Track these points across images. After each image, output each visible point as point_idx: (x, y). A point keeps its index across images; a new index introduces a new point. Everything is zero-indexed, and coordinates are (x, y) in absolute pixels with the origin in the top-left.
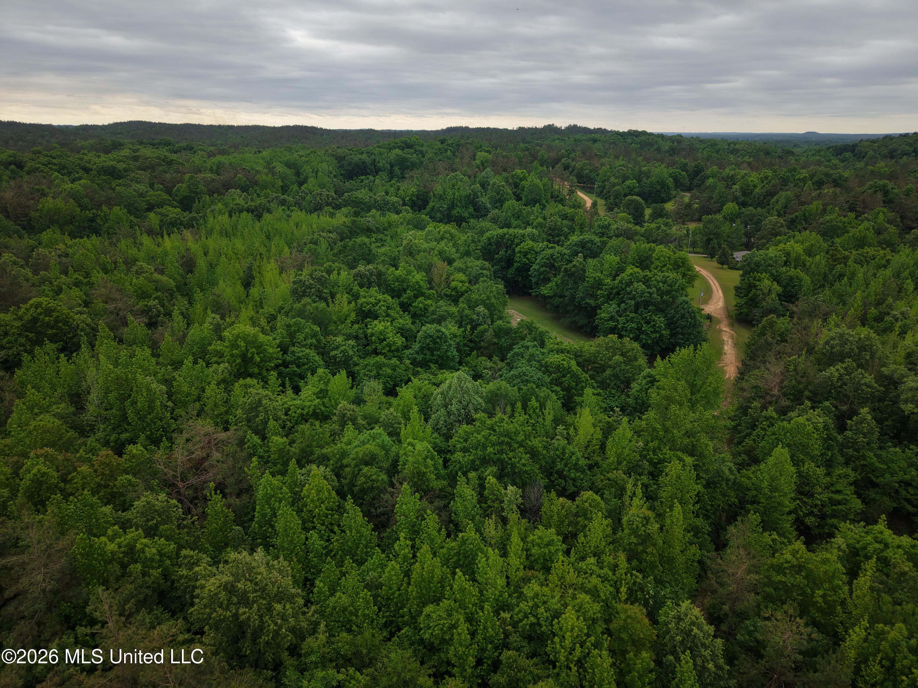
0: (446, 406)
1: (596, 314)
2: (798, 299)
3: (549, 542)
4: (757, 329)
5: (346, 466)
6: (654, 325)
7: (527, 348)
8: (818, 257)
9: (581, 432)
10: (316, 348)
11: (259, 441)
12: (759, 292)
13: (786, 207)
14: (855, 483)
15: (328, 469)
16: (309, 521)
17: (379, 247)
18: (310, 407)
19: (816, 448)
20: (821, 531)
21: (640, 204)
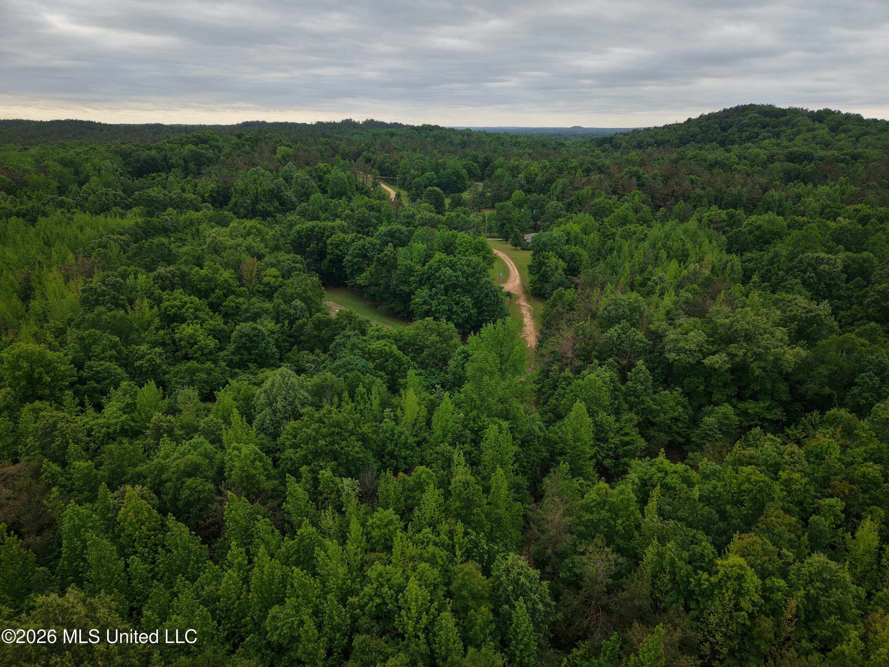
0: (270, 404)
1: (411, 300)
2: (579, 272)
3: (388, 522)
4: (550, 301)
5: (167, 481)
6: (463, 305)
7: (349, 337)
8: (592, 235)
9: (407, 411)
10: (117, 359)
11: (59, 469)
12: (548, 269)
13: (563, 192)
14: (638, 425)
15: (145, 488)
16: (129, 546)
17: (180, 247)
18: (116, 424)
19: (606, 399)
20: (617, 470)
21: (440, 194)
